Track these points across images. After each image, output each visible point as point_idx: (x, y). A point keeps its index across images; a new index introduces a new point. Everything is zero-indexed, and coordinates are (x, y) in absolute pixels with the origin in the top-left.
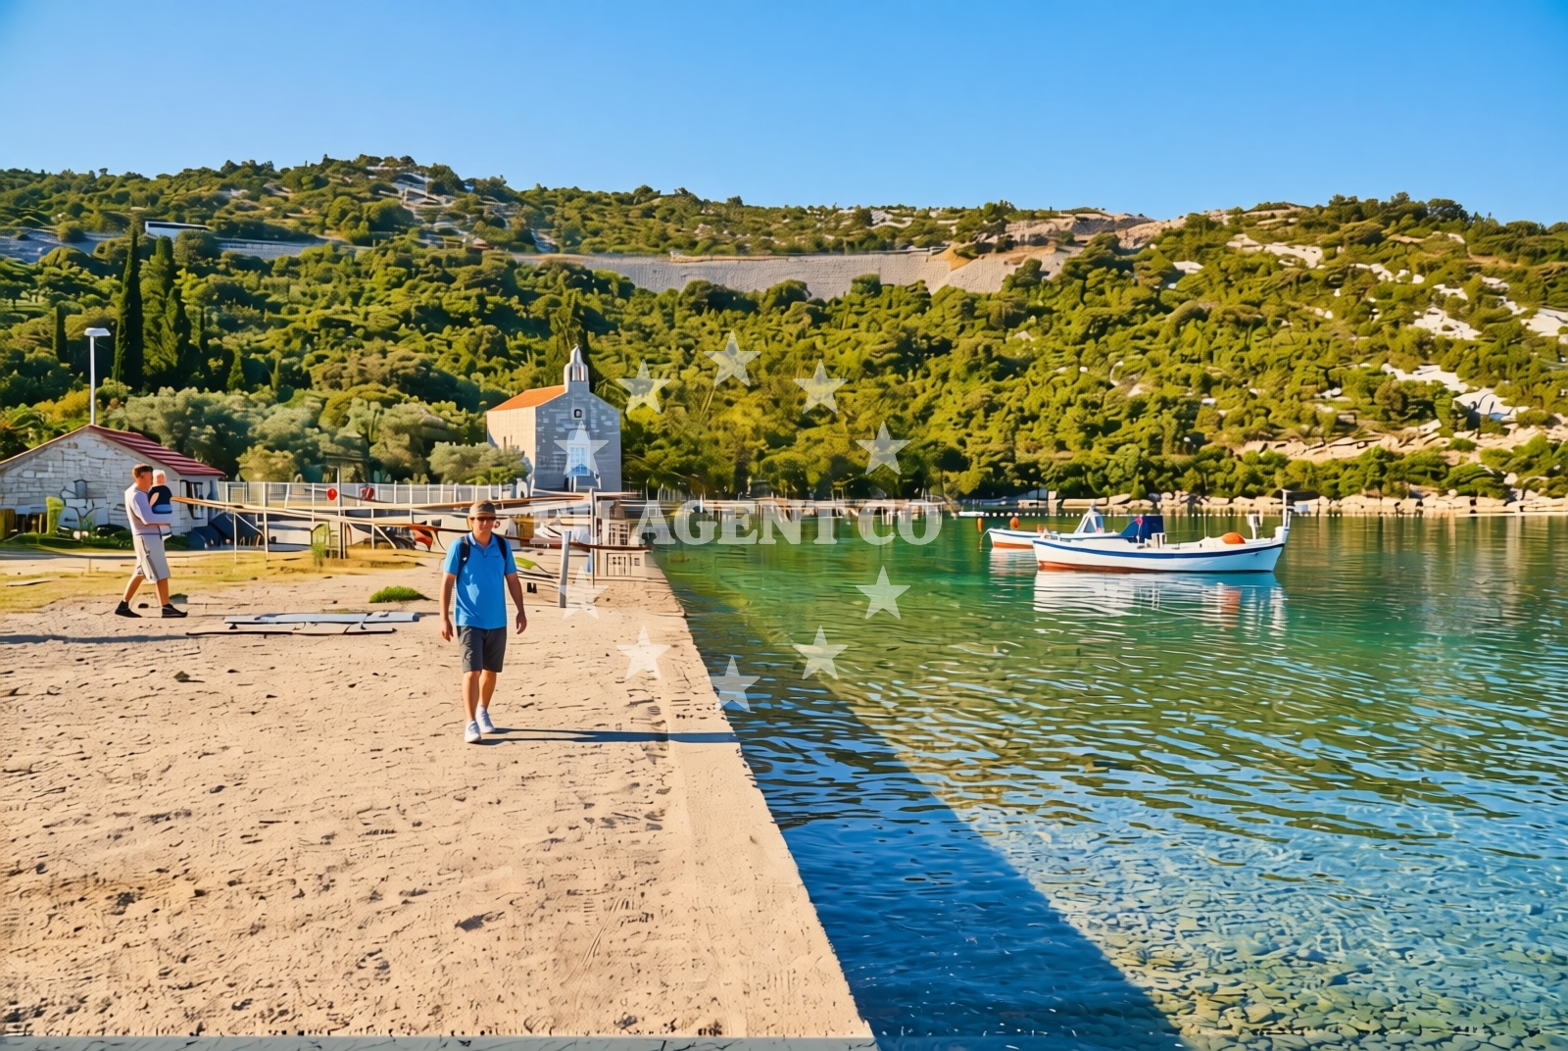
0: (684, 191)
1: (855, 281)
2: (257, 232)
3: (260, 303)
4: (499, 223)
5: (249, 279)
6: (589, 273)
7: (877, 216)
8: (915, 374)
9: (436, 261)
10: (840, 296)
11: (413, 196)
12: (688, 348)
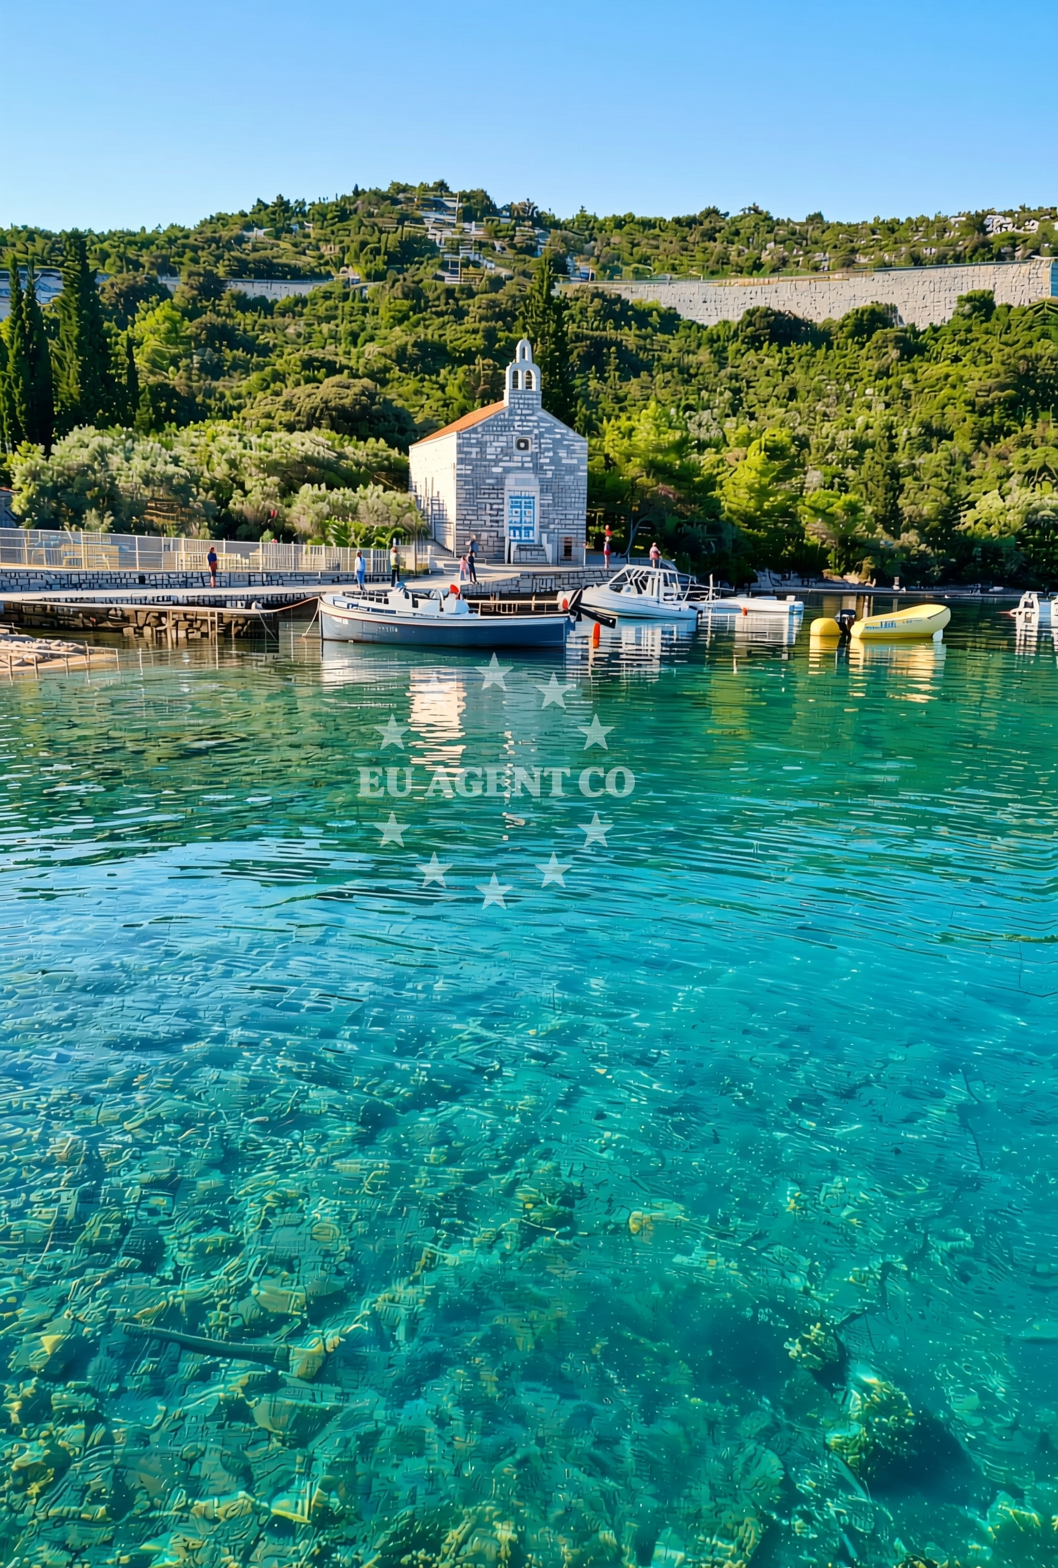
0: (756, 210)
1: (961, 299)
2: (269, 271)
3: (250, 346)
4: (530, 250)
5: (245, 321)
6: (625, 303)
7: (993, 223)
8: (1035, 418)
9: (450, 293)
10: (937, 323)
11: (441, 225)
12: (736, 391)
